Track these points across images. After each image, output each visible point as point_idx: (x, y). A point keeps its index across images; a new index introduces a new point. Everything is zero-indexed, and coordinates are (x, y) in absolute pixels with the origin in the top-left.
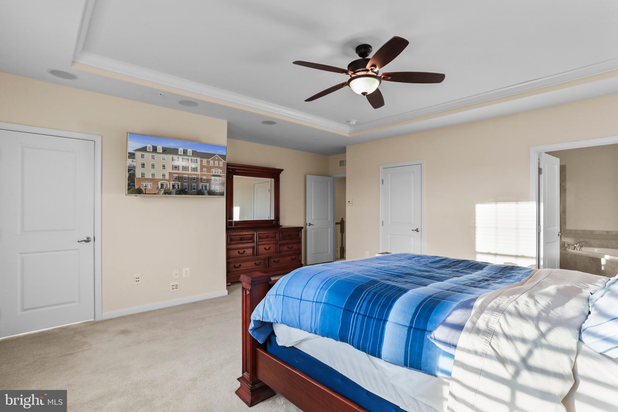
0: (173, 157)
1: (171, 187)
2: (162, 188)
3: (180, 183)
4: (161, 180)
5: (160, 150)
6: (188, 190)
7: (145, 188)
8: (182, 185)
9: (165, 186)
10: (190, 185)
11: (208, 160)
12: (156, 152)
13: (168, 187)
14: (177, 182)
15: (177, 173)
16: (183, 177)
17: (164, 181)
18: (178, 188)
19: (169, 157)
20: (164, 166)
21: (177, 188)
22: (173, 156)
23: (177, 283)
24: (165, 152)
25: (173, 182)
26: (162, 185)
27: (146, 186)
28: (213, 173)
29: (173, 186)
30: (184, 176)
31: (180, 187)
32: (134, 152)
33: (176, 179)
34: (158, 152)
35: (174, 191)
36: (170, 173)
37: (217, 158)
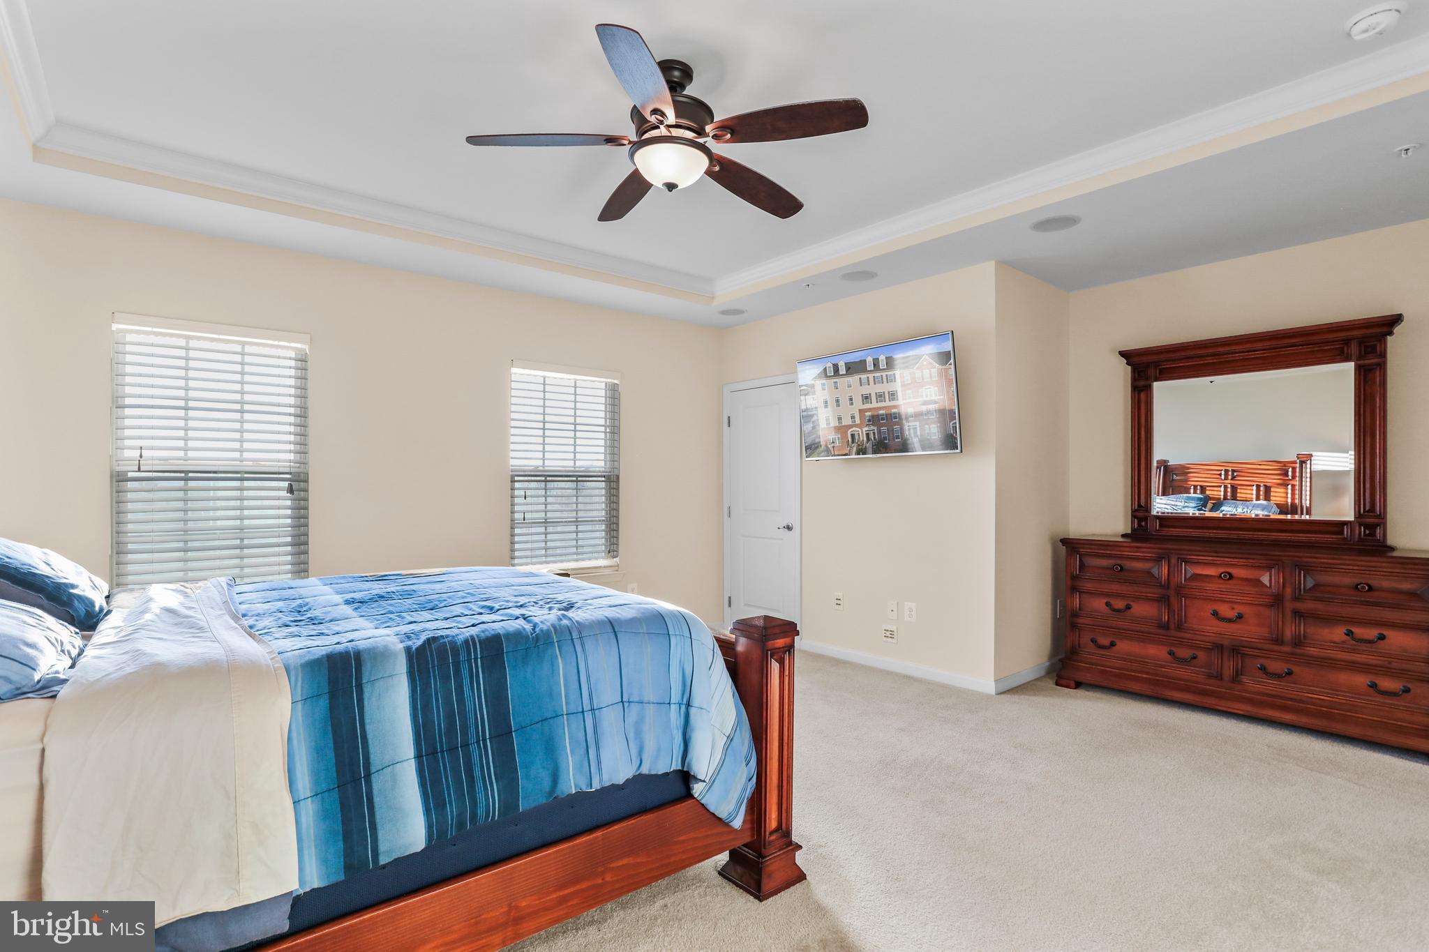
0: (860, 378)
1: (865, 439)
2: (853, 442)
3: (875, 428)
4: (850, 427)
5: (842, 370)
6: (889, 440)
7: (833, 445)
8: (879, 432)
9: (857, 437)
10: (891, 430)
11: (912, 370)
12: (839, 375)
13: (861, 439)
14: (872, 427)
15: (869, 410)
16: (878, 416)
17: (854, 429)
18: (875, 438)
19: (854, 379)
20: (851, 399)
21: (873, 439)
22: (860, 376)
23: (894, 629)
24: (850, 371)
25: (867, 429)
26: (853, 436)
27: (833, 442)
28: (922, 396)
29: (868, 435)
30: (881, 412)
31: (876, 436)
32: (813, 382)
33: (869, 421)
34: (841, 373)
35: (869, 445)
36: (861, 411)
37: (925, 363)
